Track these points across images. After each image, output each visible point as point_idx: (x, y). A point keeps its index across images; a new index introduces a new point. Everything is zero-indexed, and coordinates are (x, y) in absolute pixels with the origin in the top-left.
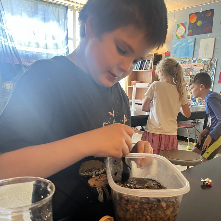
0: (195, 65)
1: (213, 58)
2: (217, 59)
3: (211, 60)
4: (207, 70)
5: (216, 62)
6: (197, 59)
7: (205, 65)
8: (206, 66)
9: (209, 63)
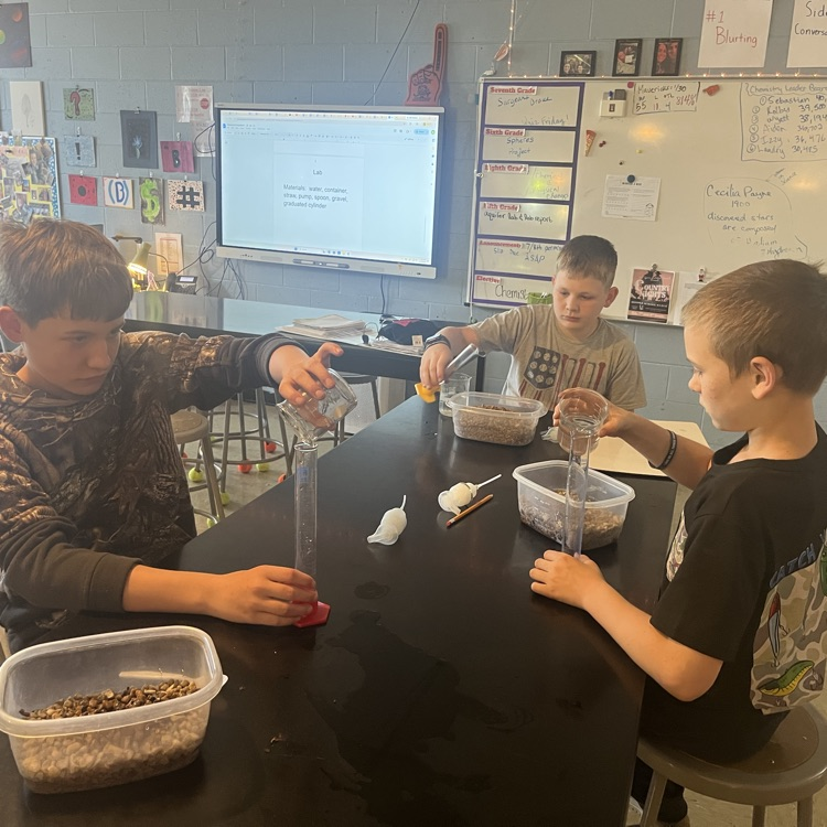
0: (10, 151)
1: (46, 135)
2: (56, 140)
3: (43, 141)
4: (40, 167)
5: (54, 146)
6: (10, 135)
7: (31, 152)
8: (34, 155)
9: (39, 149)
